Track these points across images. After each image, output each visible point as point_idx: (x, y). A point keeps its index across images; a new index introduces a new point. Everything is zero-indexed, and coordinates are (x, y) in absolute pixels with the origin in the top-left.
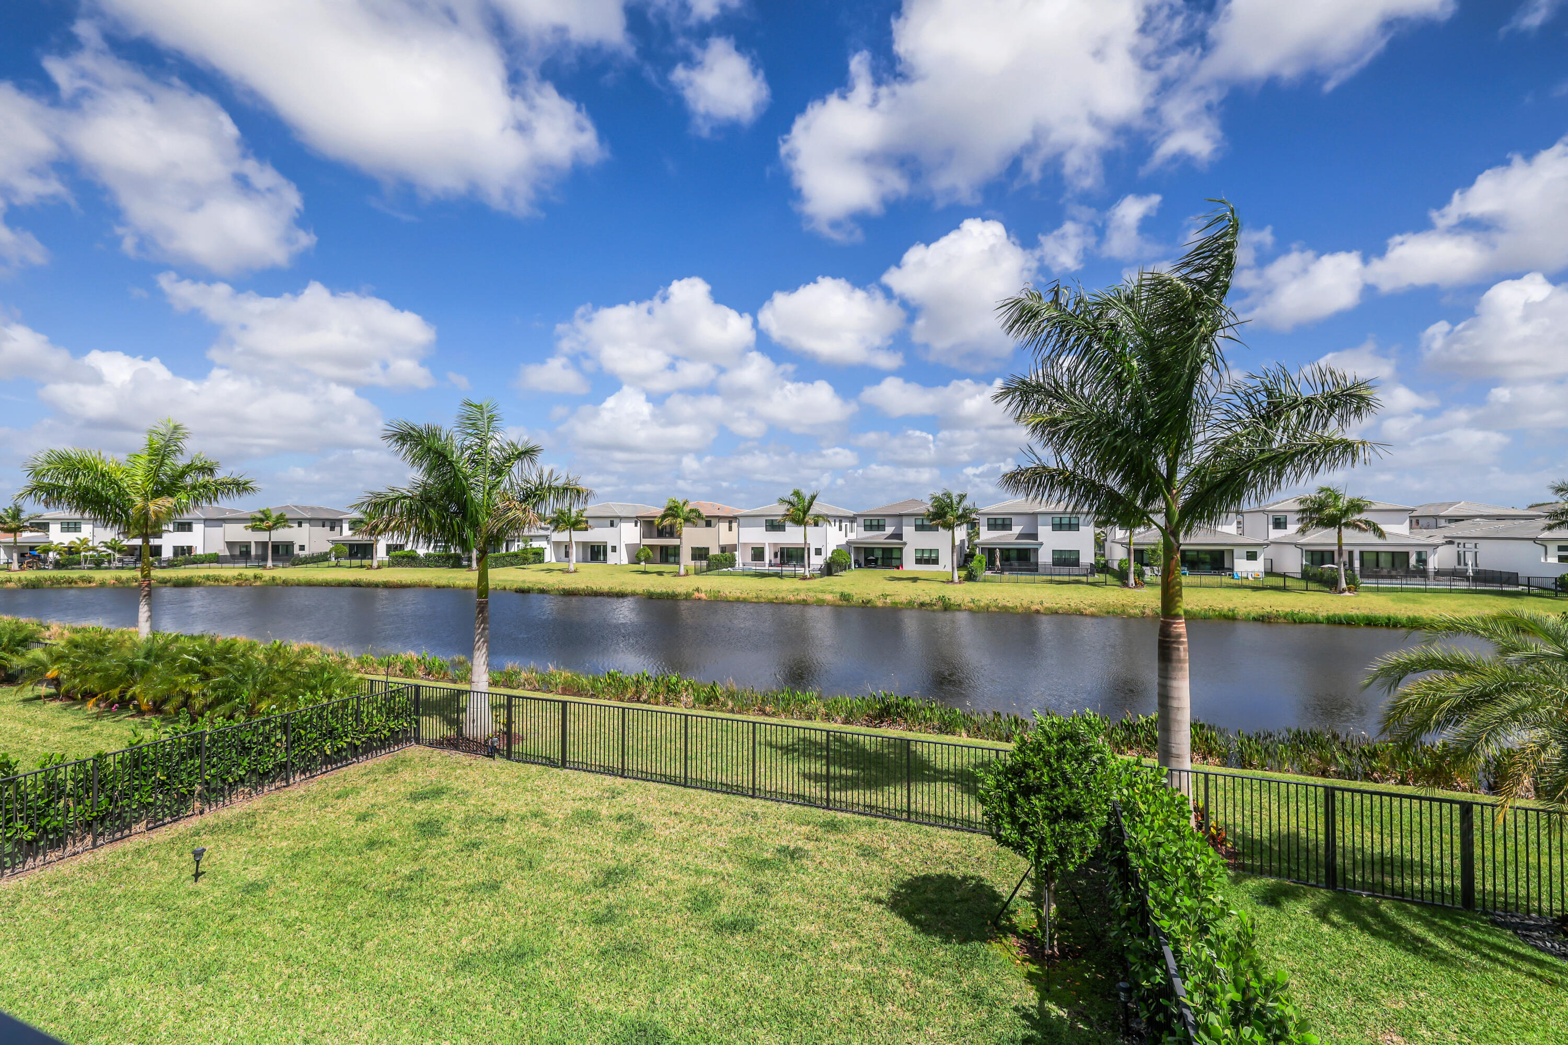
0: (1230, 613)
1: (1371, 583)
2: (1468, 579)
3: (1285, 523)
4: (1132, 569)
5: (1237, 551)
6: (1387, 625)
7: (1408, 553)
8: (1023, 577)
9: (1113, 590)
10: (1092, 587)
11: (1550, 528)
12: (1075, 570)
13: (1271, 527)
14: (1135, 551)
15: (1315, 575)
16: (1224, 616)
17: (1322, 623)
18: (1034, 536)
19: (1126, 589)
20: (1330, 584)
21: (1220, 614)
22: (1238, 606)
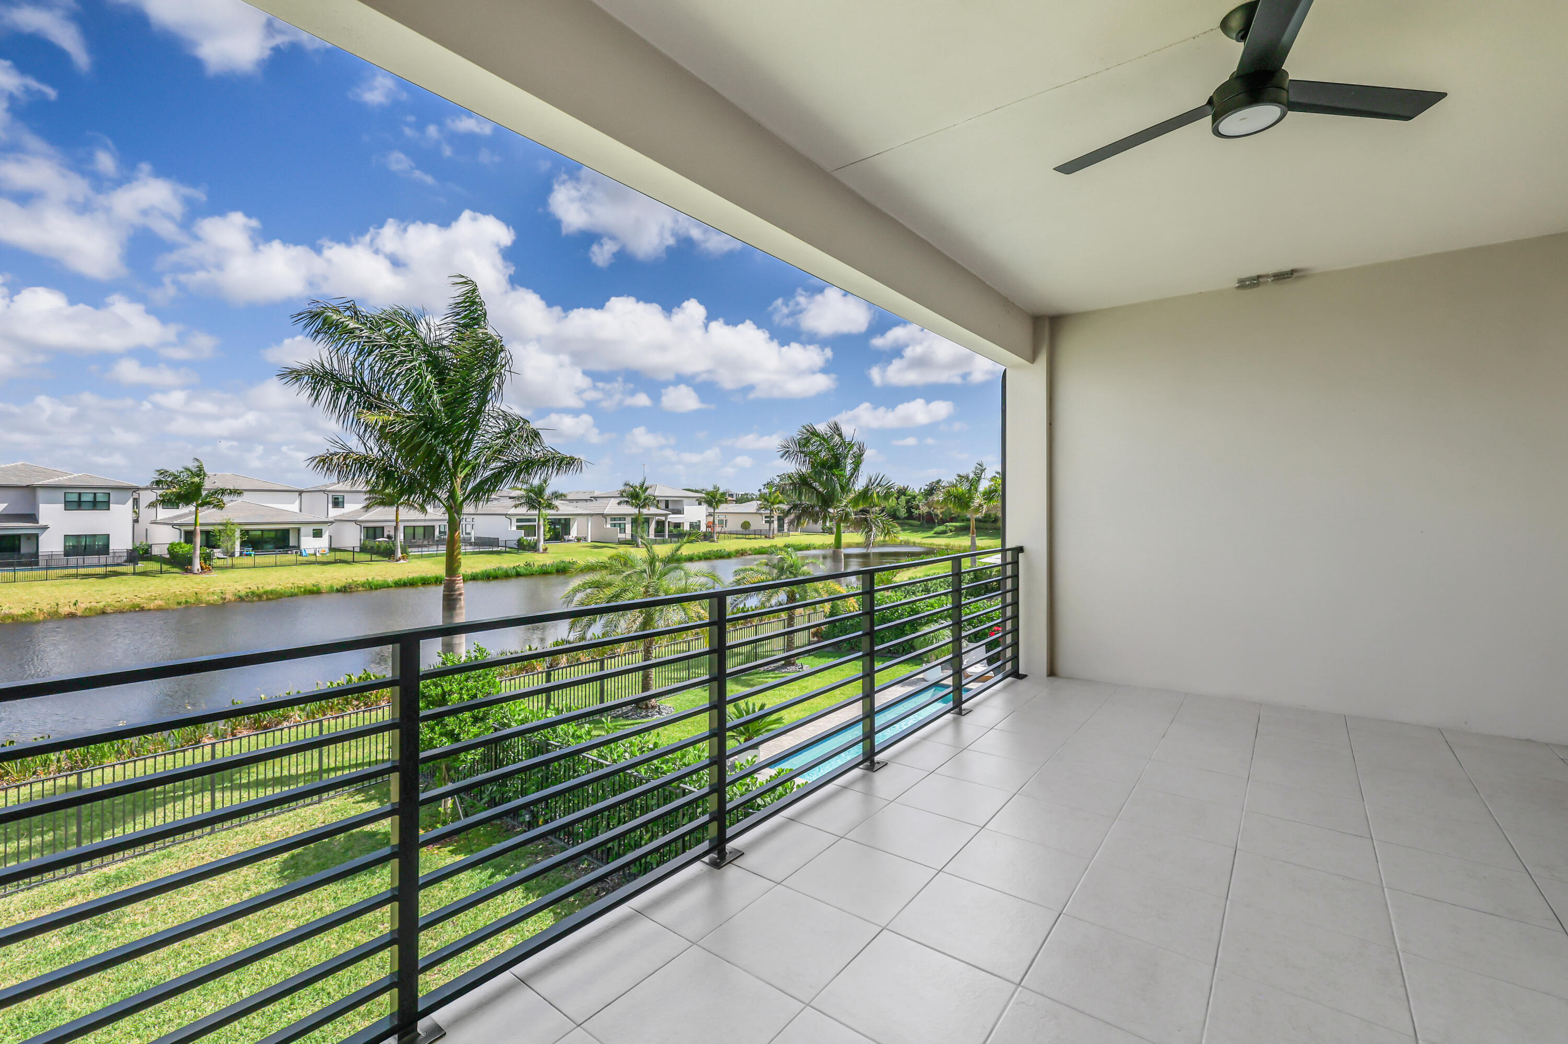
0: (315, 589)
1: (413, 551)
2: (471, 544)
3: (343, 502)
4: (198, 552)
5: (304, 530)
6: (436, 583)
7: (434, 526)
8: (20, 574)
9: (175, 578)
10: (144, 578)
11: (516, 506)
12: (103, 559)
13: (330, 505)
14: (202, 532)
15: (372, 548)
16: (309, 591)
17: (391, 587)
18: (32, 517)
19: (190, 575)
20: (388, 554)
21: (305, 590)
22: (319, 581)
